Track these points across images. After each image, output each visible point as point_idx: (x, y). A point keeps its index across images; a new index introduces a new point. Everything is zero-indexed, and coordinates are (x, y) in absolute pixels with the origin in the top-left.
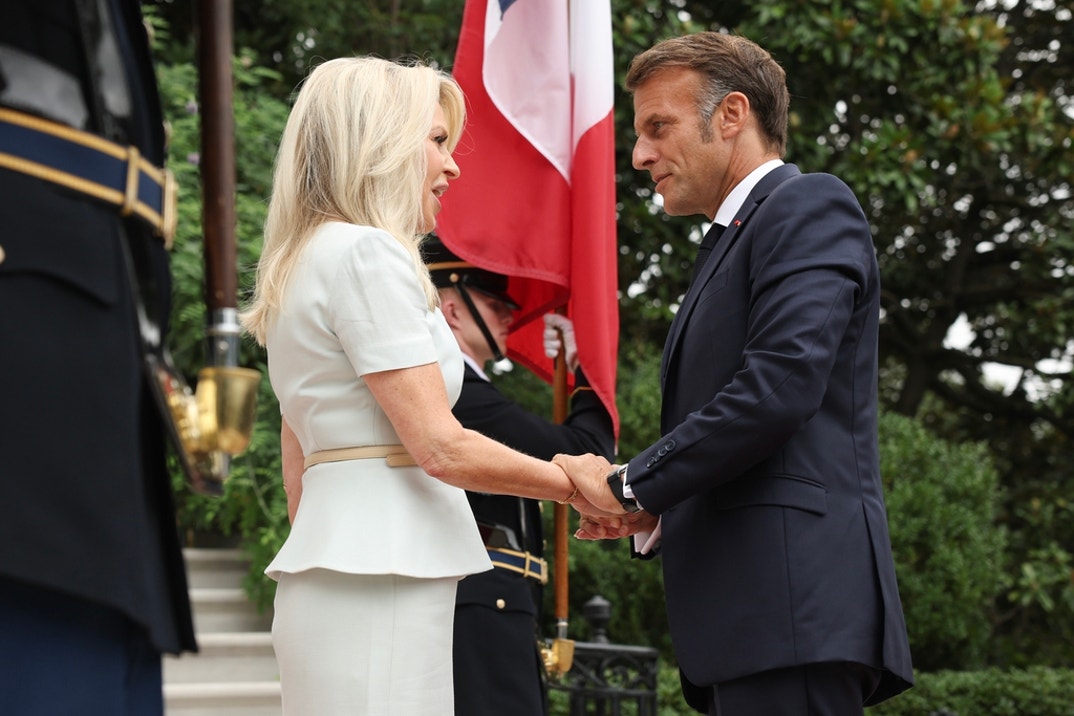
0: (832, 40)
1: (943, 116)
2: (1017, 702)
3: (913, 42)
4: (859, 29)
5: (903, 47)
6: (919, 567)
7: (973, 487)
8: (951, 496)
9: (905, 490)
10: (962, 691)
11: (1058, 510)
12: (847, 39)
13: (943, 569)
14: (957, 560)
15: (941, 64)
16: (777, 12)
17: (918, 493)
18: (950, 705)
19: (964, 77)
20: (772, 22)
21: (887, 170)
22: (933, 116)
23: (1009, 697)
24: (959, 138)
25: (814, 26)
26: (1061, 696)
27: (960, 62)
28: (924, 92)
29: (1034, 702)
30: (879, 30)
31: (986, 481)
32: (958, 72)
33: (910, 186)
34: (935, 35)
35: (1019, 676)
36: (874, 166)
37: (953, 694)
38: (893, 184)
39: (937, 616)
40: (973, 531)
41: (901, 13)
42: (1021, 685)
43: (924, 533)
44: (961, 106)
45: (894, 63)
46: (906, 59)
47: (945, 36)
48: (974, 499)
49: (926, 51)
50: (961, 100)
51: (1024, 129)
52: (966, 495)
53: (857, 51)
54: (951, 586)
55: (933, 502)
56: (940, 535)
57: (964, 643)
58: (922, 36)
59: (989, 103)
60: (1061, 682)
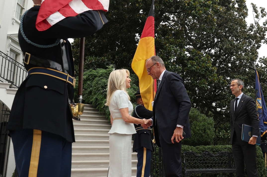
0: (197, 69)
1: (210, 78)
2: (216, 149)
3: (206, 69)
4: (200, 68)
5: (205, 70)
6: (204, 133)
7: (211, 123)
8: (208, 124)
9: (203, 123)
10: (209, 148)
11: (224, 126)
12: (198, 69)
13: (207, 133)
14: (209, 132)
15: (209, 72)
16: (190, 66)
17: (204, 123)
18: (208, 150)
19: (212, 74)
20: (190, 67)
21: (203, 85)
22: (209, 78)
23: (215, 149)
24: (211, 81)
25: (195, 67)
26: (221, 148)
27: (212, 72)
28: (208, 75)
29: (218, 149)
30: (202, 68)
31: (213, 122)
32: (212, 73)
33: (206, 86)
34: (209, 69)
35: (216, 146)
36: (201, 84)
37: (208, 148)
38: (204, 86)
39: (206, 139)
40: (211, 128)
41: (205, 66)
42: (216, 147)
43: (205, 128)
44: (212, 77)
45: (204, 72)
46: (205, 71)
47: (210, 69)
48: (211, 124)
49: (208, 71)
50: (212, 76)
51: (219, 80)
52: (210, 124)
53: (199, 70)
54: (208, 135)
55: (206, 125)
56: (207, 129)
57: (210, 142)
58: (207, 69)
59: (215, 77)
60: (221, 147)
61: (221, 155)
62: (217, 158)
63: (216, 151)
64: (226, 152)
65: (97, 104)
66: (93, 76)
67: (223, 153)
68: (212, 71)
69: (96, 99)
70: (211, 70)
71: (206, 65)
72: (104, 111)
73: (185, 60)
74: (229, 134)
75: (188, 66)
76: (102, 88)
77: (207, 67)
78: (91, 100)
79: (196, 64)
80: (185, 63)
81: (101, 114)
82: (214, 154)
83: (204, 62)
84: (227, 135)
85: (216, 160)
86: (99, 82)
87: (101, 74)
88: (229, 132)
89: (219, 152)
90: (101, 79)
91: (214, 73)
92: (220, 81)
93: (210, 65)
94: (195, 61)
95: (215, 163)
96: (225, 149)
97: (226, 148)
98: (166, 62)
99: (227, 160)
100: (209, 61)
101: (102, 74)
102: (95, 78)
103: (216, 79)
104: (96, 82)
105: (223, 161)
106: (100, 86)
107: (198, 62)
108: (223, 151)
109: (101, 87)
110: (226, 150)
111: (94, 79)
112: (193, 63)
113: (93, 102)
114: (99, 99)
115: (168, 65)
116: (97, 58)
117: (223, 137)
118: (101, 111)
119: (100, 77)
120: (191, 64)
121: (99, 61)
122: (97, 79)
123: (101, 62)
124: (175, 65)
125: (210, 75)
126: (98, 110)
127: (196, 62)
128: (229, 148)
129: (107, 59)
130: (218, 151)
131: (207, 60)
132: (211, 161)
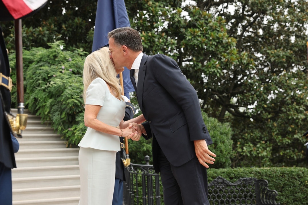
0: (201, 43)
1: (224, 57)
2: (235, 174)
3: (218, 43)
4: (207, 40)
5: (216, 44)
8: (221, 134)
9: (212, 133)
10: (224, 173)
12: (204, 42)
13: (220, 148)
14: (223, 147)
15: (223, 47)
16: (190, 38)
17: (214, 133)
19: (228, 49)
20: (189, 39)
22: (222, 57)
23: (233, 173)
24: (227, 62)
25: (198, 40)
26: (244, 173)
27: (227, 46)
28: (221, 53)
29: (238, 174)
30: (211, 40)
31: (229, 130)
32: (227, 48)
33: (218, 72)
34: (222, 41)
35: (235, 169)
36: (210, 68)
37: (222, 173)
38: (214, 71)
40: (226, 141)
41: (215, 37)
42: (236, 171)
43: (216, 141)
44: (228, 55)
45: (214, 47)
46: (216, 46)
47: (224, 41)
49: (220, 44)
50: (228, 54)
51: (241, 59)
52: (225, 133)
54: (221, 151)
55: (217, 135)
56: (219, 141)
57: (225, 163)
58: (219, 41)
59: (234, 54)
60: (244, 170)
61: (244, 184)
62: (237, 189)
63: (236, 177)
64: (251, 179)
65: (37, 108)
66: (26, 61)
67: (246, 180)
68: (229, 45)
69: (36, 99)
70: (227, 43)
71: (218, 34)
72: (50, 119)
73: (181, 27)
74: (258, 150)
75: (187, 39)
76: (43, 80)
77: (218, 38)
78: (27, 101)
79: (200, 35)
80: (182, 32)
81: (44, 124)
82: (232, 183)
83: (213, 31)
84: (255, 151)
85: (236, 192)
86: (38, 71)
87: (39, 57)
88: (258, 146)
89: (241, 178)
90: (41, 66)
91: (231, 48)
92: (243, 61)
93: (224, 35)
94: (198, 28)
95: (234, 197)
96: (251, 173)
97: (253, 171)
98: (148, 33)
99: (253, 192)
100: (222, 28)
101: (41, 58)
102: (30, 65)
103: (236, 58)
104: (31, 70)
105: (248, 192)
106: (40, 77)
107: (203, 31)
108: (247, 178)
109: (41, 79)
110: (252, 175)
111: (28, 66)
112: (194, 32)
113: (30, 105)
114: (39, 99)
115: (154, 38)
116: (31, 29)
117: (249, 155)
118: (44, 118)
119: (38, 62)
120: (191, 34)
121: (35, 34)
122: (33, 66)
123: (38, 35)
124: (164, 38)
125: (225, 52)
126: (39, 118)
127: (201, 31)
128: (256, 172)
129: (47, 30)
130: (238, 177)
131: (219, 26)
132: (228, 193)
